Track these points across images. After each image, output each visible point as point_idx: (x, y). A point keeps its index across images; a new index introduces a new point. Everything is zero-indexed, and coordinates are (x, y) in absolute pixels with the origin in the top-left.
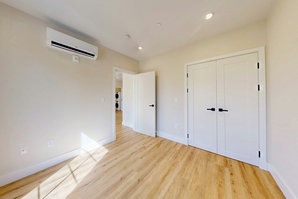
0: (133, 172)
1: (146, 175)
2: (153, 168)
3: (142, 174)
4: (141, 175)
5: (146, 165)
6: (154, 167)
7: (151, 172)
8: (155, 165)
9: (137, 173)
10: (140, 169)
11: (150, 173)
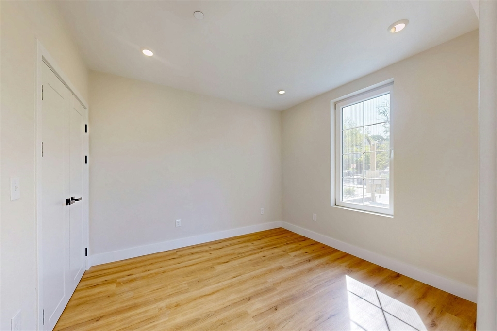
0: (255, 315)
1: (235, 304)
2: (215, 311)
3: (241, 306)
4: (244, 305)
5: (224, 322)
6: (213, 313)
7: (224, 306)
8: (209, 315)
9: (249, 311)
10: (241, 316)
11: (228, 304)
